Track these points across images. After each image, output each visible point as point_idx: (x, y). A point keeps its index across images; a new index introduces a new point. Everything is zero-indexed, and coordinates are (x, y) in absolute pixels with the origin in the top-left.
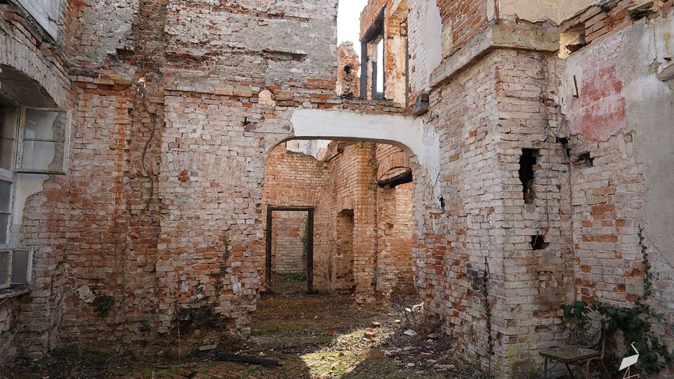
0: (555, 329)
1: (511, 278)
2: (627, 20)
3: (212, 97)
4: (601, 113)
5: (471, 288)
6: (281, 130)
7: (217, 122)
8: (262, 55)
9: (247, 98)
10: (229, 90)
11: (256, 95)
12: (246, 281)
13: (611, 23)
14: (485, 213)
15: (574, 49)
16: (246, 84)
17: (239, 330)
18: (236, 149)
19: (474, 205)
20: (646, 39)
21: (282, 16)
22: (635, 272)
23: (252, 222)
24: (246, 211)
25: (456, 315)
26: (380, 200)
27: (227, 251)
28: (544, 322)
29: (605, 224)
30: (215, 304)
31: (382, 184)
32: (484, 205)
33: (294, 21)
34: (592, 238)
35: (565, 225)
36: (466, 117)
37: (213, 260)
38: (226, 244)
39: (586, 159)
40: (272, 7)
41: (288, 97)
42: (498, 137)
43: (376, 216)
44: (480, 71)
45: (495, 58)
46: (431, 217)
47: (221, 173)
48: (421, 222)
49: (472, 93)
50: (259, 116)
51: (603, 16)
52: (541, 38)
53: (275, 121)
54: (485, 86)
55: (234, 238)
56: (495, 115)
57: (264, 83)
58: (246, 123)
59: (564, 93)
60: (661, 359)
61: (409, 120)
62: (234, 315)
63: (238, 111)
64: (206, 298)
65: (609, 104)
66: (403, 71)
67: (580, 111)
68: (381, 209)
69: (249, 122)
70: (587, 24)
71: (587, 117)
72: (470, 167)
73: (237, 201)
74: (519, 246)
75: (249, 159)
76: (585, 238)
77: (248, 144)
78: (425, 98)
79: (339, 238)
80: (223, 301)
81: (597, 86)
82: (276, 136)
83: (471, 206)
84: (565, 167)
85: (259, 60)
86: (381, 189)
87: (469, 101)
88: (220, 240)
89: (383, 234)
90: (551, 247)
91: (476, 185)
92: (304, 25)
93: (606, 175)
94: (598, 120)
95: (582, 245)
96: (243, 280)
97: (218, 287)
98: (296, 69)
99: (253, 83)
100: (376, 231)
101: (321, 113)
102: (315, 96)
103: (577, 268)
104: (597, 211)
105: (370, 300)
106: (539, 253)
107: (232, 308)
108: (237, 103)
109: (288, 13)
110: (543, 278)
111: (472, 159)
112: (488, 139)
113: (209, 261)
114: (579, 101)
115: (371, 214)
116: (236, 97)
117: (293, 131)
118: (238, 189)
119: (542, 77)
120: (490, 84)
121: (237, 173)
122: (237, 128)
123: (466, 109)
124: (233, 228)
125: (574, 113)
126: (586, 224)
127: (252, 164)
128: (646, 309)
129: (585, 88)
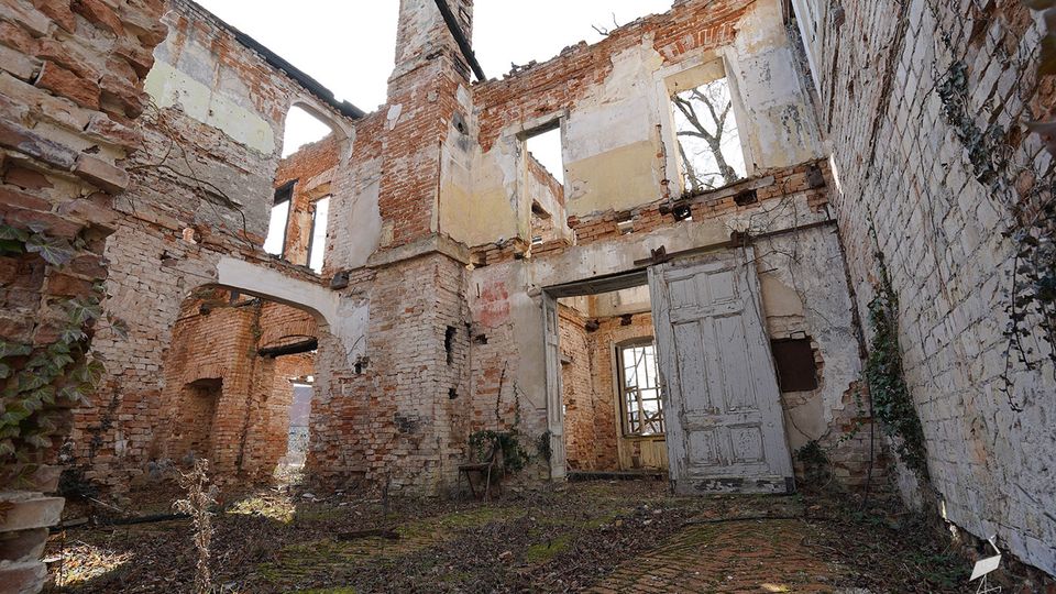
0: (459, 457)
1: (437, 417)
2: (511, 258)
3: (128, 218)
4: (494, 310)
5: (398, 432)
6: (204, 274)
7: (128, 248)
8: (194, 191)
9: (171, 230)
10: (153, 216)
11: (181, 230)
12: (137, 438)
13: (502, 257)
14: (417, 371)
15: (478, 266)
16: (171, 215)
17: (116, 500)
18: (148, 282)
19: (406, 365)
20: (522, 271)
21: (223, 160)
22: (511, 409)
23: (155, 368)
24: (148, 355)
25: (378, 459)
26: (258, 370)
27: (115, 399)
28: (454, 451)
29: (493, 381)
30: (87, 467)
31: (263, 353)
32: (417, 365)
33: (233, 169)
34: (484, 392)
35: (467, 383)
36: (403, 297)
37: (93, 410)
38: (116, 392)
39: (483, 339)
40: (215, 148)
41: (217, 241)
42: (434, 315)
43: (250, 387)
44: (422, 266)
45: (437, 259)
46: (340, 382)
47: (124, 306)
48: (326, 387)
49: (411, 280)
50: (182, 254)
51: (498, 251)
52: (461, 254)
53: (200, 262)
54: (424, 277)
55: (128, 385)
56: (433, 299)
57: (193, 220)
58: (163, 257)
59: (470, 293)
60: (524, 460)
61: (327, 291)
62: (111, 481)
63: (157, 243)
64: (74, 460)
65: (499, 305)
66: (306, 245)
67: (481, 307)
68: (258, 379)
69: (169, 257)
70: (488, 253)
71: (485, 311)
72: (404, 336)
73: (140, 341)
74: (442, 395)
75: (162, 297)
76: (479, 392)
77: (163, 280)
78: (345, 275)
79: (179, 415)
80: (99, 462)
81: (493, 292)
82: (197, 278)
83: (404, 365)
84: (467, 343)
85: (191, 195)
86: (259, 358)
87: (407, 285)
88: (108, 386)
89: (256, 406)
90: (460, 397)
91: (410, 350)
92: (244, 176)
93: (495, 350)
94: (492, 314)
95: (477, 397)
96: (132, 438)
97: (95, 446)
98: (230, 217)
99: (181, 217)
100: (248, 403)
101: (248, 265)
102: (245, 248)
103: (472, 414)
104: (488, 373)
105: (231, 482)
106: (453, 401)
107: (111, 471)
108: (158, 233)
109: (229, 158)
110: (455, 419)
111: (407, 329)
112: (424, 315)
113: (87, 411)
114: (481, 300)
115: (246, 383)
116: (158, 226)
117: (217, 278)
118: (143, 328)
119: (460, 280)
120: (430, 276)
121: (145, 311)
122: (153, 260)
123: (404, 291)
124: (129, 373)
125: (476, 308)
126: (480, 382)
127: (166, 303)
128: (516, 432)
129: (485, 293)
